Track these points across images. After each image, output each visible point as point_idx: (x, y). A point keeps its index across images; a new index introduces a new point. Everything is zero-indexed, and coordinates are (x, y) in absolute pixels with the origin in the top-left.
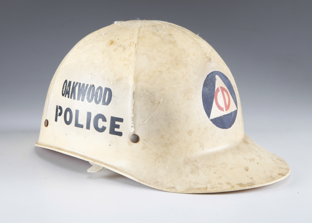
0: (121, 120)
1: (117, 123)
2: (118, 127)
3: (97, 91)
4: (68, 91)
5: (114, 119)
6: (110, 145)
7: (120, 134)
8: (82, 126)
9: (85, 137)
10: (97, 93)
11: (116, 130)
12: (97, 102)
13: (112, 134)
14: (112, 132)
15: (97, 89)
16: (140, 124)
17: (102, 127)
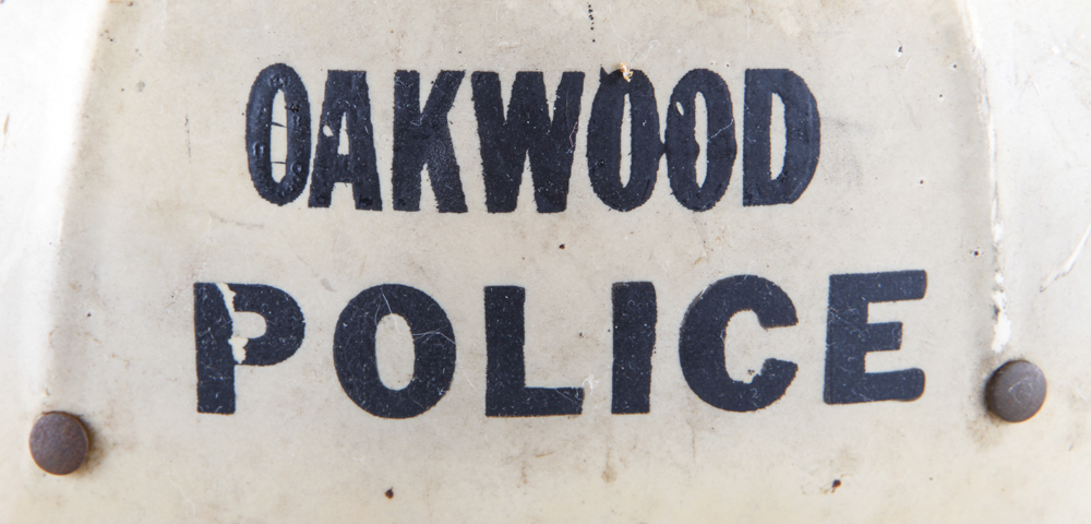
0: (910, 285)
1: (879, 313)
2: (889, 336)
3: (681, 110)
4: (344, 148)
5: (849, 293)
6: (837, 483)
7: (907, 385)
8: (566, 402)
9: (608, 476)
10: (681, 124)
11: (877, 362)
12: (697, 198)
13: (845, 401)
14: (845, 384)
15: (674, 99)
16: (1043, 279)
17: (758, 371)
